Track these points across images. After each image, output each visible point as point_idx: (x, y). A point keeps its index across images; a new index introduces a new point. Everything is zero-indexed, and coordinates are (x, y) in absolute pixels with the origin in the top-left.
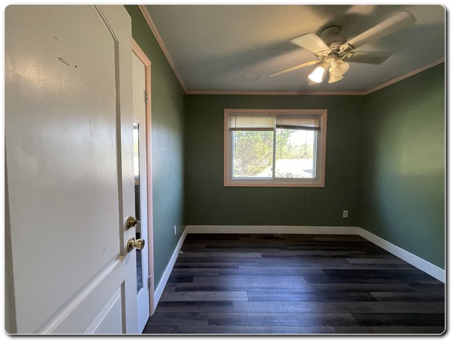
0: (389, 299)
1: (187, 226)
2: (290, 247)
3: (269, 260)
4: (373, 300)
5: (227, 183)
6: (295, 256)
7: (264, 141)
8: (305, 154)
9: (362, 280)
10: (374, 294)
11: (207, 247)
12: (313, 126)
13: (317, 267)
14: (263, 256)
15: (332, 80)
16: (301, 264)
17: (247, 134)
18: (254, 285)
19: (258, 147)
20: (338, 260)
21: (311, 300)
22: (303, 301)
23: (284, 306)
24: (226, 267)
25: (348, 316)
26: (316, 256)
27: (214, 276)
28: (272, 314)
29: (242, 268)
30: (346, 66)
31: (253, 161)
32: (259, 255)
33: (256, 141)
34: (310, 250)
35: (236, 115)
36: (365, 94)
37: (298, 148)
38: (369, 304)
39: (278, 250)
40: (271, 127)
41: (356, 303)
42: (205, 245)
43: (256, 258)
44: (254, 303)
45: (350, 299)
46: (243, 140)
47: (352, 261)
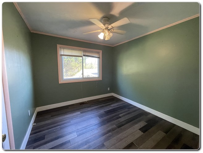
0: (124, 115)
1: (37, 108)
2: (91, 106)
3: (84, 114)
4: (120, 117)
5: (61, 82)
6: (94, 109)
7: (76, 61)
8: (92, 67)
9: (116, 112)
10: (120, 115)
11: (51, 116)
12: (97, 56)
13: (102, 111)
14: (81, 113)
15: (106, 39)
16: (97, 112)
17: (67, 58)
18: (79, 127)
19: (73, 64)
20: (108, 106)
21: (102, 125)
22: (100, 127)
23: (93, 132)
24: (64, 124)
25: (114, 126)
26: (101, 107)
27: (57, 131)
28: (89, 138)
29: (72, 122)
30: (111, 34)
31: (71, 70)
32: (79, 113)
33: (72, 61)
34: (99, 105)
35: (64, 48)
36: (113, 46)
37: (89, 65)
38: (119, 119)
39: (87, 108)
40: (81, 55)
41: (116, 120)
42: (50, 115)
43: (78, 115)
44: (80, 136)
45: (114, 120)
46: (65, 60)
47: (112, 105)
